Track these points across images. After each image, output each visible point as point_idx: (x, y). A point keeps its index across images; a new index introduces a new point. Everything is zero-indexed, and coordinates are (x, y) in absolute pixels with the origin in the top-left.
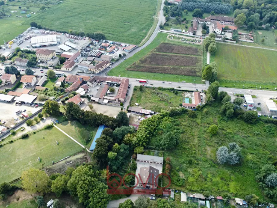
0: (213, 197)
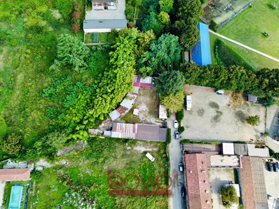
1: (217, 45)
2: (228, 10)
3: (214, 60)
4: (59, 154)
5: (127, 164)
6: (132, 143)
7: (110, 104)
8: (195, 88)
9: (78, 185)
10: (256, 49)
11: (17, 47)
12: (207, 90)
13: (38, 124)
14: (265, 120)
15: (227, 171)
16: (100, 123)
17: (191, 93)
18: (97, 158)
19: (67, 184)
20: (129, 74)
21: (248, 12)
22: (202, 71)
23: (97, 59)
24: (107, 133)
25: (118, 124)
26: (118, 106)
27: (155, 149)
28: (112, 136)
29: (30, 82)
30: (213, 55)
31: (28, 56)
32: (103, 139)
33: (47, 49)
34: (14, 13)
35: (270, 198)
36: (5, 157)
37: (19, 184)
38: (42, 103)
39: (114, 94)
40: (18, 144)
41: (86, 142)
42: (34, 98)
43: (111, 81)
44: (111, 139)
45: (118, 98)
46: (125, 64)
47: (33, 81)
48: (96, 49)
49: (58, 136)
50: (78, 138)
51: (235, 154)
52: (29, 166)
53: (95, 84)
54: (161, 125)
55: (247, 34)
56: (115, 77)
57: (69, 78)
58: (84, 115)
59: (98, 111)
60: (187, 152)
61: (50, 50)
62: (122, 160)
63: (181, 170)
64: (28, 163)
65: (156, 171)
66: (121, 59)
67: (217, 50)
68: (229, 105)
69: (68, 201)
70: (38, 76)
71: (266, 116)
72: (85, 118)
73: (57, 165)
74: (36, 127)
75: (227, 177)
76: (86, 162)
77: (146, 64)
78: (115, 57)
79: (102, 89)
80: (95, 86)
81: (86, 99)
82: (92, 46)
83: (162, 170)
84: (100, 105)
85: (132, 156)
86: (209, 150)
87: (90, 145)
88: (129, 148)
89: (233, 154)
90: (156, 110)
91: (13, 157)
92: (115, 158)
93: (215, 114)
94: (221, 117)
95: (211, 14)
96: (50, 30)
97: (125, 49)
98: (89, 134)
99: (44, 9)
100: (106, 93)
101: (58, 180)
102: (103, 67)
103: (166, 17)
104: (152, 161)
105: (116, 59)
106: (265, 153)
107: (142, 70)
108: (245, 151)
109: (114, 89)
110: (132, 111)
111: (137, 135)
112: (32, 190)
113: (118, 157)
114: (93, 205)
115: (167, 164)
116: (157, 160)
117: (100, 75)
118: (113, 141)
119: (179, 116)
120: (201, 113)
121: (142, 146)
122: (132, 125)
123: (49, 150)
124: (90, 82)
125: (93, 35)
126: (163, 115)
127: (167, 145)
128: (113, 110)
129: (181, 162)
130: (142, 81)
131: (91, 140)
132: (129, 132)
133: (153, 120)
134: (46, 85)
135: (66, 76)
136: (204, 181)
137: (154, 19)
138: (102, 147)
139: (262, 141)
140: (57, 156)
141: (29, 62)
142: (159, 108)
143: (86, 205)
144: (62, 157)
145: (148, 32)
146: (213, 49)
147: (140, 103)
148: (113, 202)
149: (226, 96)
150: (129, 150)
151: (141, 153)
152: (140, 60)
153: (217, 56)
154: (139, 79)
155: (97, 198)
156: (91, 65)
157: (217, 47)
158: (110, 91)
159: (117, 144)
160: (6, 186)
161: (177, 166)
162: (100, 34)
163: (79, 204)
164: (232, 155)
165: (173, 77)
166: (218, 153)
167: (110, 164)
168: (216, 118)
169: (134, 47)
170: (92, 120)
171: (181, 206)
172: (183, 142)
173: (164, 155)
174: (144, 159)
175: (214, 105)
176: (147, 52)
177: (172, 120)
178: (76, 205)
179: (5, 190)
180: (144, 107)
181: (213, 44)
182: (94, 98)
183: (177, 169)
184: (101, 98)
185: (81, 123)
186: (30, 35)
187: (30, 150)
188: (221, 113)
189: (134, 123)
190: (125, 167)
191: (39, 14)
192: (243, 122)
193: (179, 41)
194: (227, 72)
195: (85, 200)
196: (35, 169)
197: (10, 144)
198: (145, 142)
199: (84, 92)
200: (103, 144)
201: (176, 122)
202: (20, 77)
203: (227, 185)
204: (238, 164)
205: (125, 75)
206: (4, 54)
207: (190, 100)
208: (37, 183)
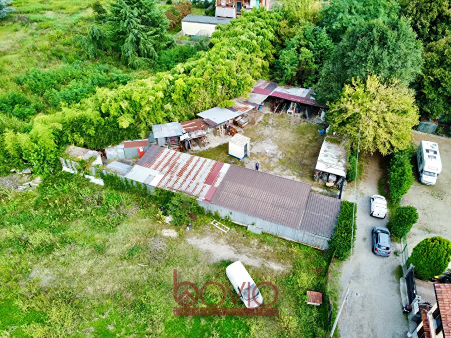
25: (166, 150)
32: (97, 185)
88: (172, 233)
92: (99, 250)
111: (215, 192)
118: (124, 195)
121: (222, 241)
126: (330, 164)
130: (279, 90)
132: (191, 177)
147: (261, 138)
151: (212, 262)
154: (272, 86)
167: (64, 264)
173: (313, 298)
177: (362, 194)
180: (268, 148)
189: (219, 160)
198: (242, 232)
207: (435, 152)
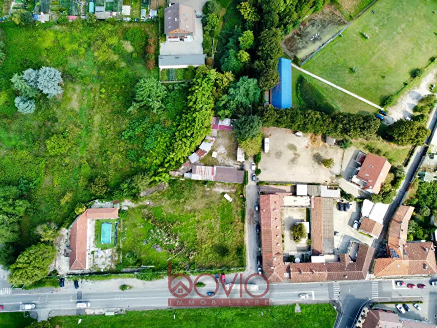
0: (82, 17)
1: (300, 82)
2: (315, 40)
3: (296, 99)
4: (142, 194)
5: (207, 204)
6: (211, 184)
7: (189, 147)
8: (274, 129)
9: (162, 223)
10: (341, 87)
11: (91, 86)
12: (286, 131)
13: (121, 167)
14: (342, 162)
15: (300, 210)
16: (180, 166)
17: (270, 135)
18: (179, 198)
19: (152, 222)
20: (207, 118)
21: (337, 43)
22: (278, 116)
23: (174, 99)
24: (187, 175)
25: (197, 166)
26: (197, 149)
27: (233, 191)
28: (193, 178)
29: (107, 124)
30: (295, 93)
31: (103, 96)
32: (183, 181)
33: (121, 88)
34: (83, 46)
35: (337, 234)
36: (93, 198)
37: (108, 222)
38: (122, 146)
39: (193, 138)
40: (104, 186)
41: (167, 184)
42: (113, 141)
43: (190, 124)
44: (190, 181)
45: (198, 142)
46: (204, 108)
47: (111, 123)
48: (173, 87)
49: (142, 179)
50: (160, 180)
51: (308, 195)
52: (115, 206)
53: (174, 127)
54: (239, 167)
55: (333, 69)
56: (194, 120)
57: (147, 120)
58: (165, 158)
59: (178, 154)
60: (263, 193)
61: (125, 89)
62: (202, 200)
63: (257, 209)
64: (114, 204)
65: (234, 211)
66: (200, 102)
67: (299, 88)
68: (307, 147)
69: (154, 236)
70: (115, 117)
71: (342, 158)
72: (166, 161)
73: (141, 205)
74: (118, 169)
75: (299, 216)
76: (168, 203)
77: (225, 107)
78: (193, 100)
79: (182, 132)
80: (174, 129)
81: (165, 142)
82: (168, 84)
83: (239, 210)
84: (180, 149)
85: (211, 197)
86: (284, 191)
87: (170, 186)
88: (208, 189)
89: (306, 194)
90: (234, 153)
91: (101, 198)
92: (195, 198)
93: (293, 156)
94: (298, 159)
95: (296, 45)
96: (123, 66)
97: (204, 92)
98: (170, 176)
99: (114, 41)
100: (186, 137)
101: (143, 218)
102: (180, 107)
103: (245, 56)
104: (230, 201)
105: (195, 103)
106: (337, 194)
107: (220, 113)
108: (318, 192)
109: (193, 133)
110: (210, 153)
111: (215, 177)
112: (119, 227)
113: (198, 198)
114: (177, 240)
115: (244, 204)
116: (234, 200)
117: (178, 117)
118: (193, 183)
119: (256, 159)
120: (279, 155)
121: (220, 188)
122: (211, 168)
123: (134, 191)
124: (169, 123)
125: (168, 71)
126: (241, 157)
127: (245, 187)
128: (192, 153)
129: (257, 203)
130: (220, 123)
131: (172, 182)
132: (208, 174)
133: (231, 162)
134: (124, 127)
135: (144, 118)
136: (276, 219)
137: (233, 59)
138: (183, 188)
139: (336, 182)
140: (140, 197)
141: (104, 102)
142: (237, 151)
143: (170, 240)
144: (146, 198)
145: (227, 74)
146: (294, 86)
147: (219, 145)
148: (194, 237)
149: (305, 138)
150: (208, 191)
151: (220, 194)
152: (219, 103)
153: (299, 94)
154: (217, 121)
155: (179, 234)
156: (169, 106)
157: (299, 84)
158: (189, 134)
159: (196, 186)
160: (96, 224)
161: (254, 206)
162: (176, 70)
163: (164, 239)
164: (305, 196)
165: (249, 124)
166: (291, 194)
167: (190, 204)
168: (293, 161)
169: (213, 89)
170: (173, 163)
171: (255, 241)
172: (259, 183)
173: (241, 196)
174: (223, 200)
175: (292, 147)
176: (226, 95)
177: (249, 162)
178: (161, 240)
179: (96, 227)
180: (222, 150)
181: (295, 81)
182: (173, 141)
183: (253, 208)
184: (180, 142)
185: (162, 165)
186: (102, 72)
187: (117, 192)
188: (299, 155)
189: (212, 166)
190: (204, 207)
191: (110, 46)
192: (320, 164)
193: (258, 84)
194: (302, 117)
195: (169, 235)
196: (121, 208)
197: (97, 186)
198: (224, 184)
199: (164, 134)
200: (183, 185)
201: (253, 165)
202: (97, 118)
203: (298, 223)
204: (309, 204)
205: (204, 119)
206: (78, 94)
207: (268, 143)
208: (124, 221)
